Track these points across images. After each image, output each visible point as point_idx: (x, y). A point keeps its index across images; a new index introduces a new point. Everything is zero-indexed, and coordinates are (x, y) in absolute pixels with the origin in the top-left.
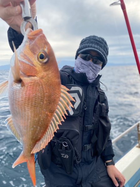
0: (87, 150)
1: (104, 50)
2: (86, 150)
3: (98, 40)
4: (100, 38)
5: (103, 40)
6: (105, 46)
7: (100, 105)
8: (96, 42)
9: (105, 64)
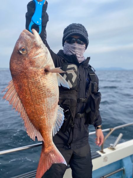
0: (80, 118)
1: (84, 32)
2: (78, 118)
3: (77, 25)
4: (78, 24)
5: (81, 25)
6: (84, 29)
7: (92, 83)
8: (76, 28)
9: (88, 44)
